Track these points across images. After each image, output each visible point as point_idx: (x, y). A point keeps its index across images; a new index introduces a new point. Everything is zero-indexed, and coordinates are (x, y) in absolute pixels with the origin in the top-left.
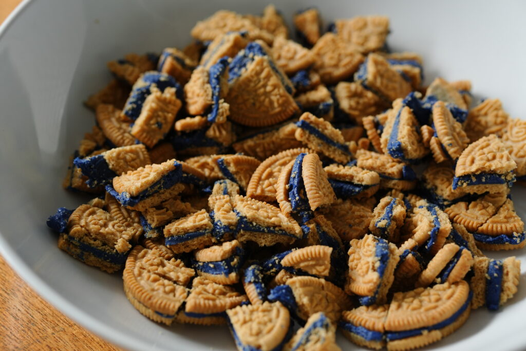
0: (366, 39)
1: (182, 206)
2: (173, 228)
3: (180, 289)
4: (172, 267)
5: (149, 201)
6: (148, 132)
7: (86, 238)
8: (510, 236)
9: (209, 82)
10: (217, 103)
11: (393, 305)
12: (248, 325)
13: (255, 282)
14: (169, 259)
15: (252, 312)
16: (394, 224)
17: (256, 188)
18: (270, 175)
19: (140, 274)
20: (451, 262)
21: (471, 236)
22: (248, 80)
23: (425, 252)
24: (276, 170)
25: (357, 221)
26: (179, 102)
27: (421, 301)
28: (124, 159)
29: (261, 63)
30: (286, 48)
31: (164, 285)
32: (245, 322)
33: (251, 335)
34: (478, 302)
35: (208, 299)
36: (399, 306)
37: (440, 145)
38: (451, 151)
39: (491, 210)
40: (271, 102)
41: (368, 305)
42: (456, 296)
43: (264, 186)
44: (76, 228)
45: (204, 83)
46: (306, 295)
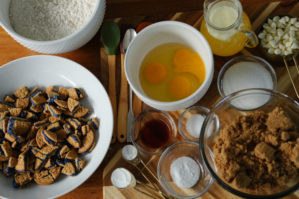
0: (24, 93)
1: (33, 161)
2: (36, 167)
3: (49, 176)
4: (43, 173)
5: (27, 167)
6: (9, 154)
7: (24, 184)
8: (88, 113)
9: (11, 135)
10: (17, 137)
11: (84, 145)
12: (67, 172)
13: (60, 163)
14: (40, 172)
15: (65, 168)
16: (70, 130)
17: (41, 145)
18: (40, 140)
19: (40, 180)
20: (86, 129)
21: (82, 118)
22: (17, 127)
23: (80, 130)
24: (40, 138)
25: (63, 134)
26: (8, 142)
27: (88, 140)
28: (13, 164)
29: (17, 122)
30: (13, 111)
31: (46, 178)
32: (66, 172)
33: (70, 173)
34: (94, 130)
35: (56, 174)
36: (85, 144)
37: (63, 108)
38: (66, 107)
39: (81, 111)
40: (25, 126)
41: (80, 148)
42: (92, 134)
43: (41, 143)
44: (21, 184)
45: (10, 136)
46: (70, 157)
